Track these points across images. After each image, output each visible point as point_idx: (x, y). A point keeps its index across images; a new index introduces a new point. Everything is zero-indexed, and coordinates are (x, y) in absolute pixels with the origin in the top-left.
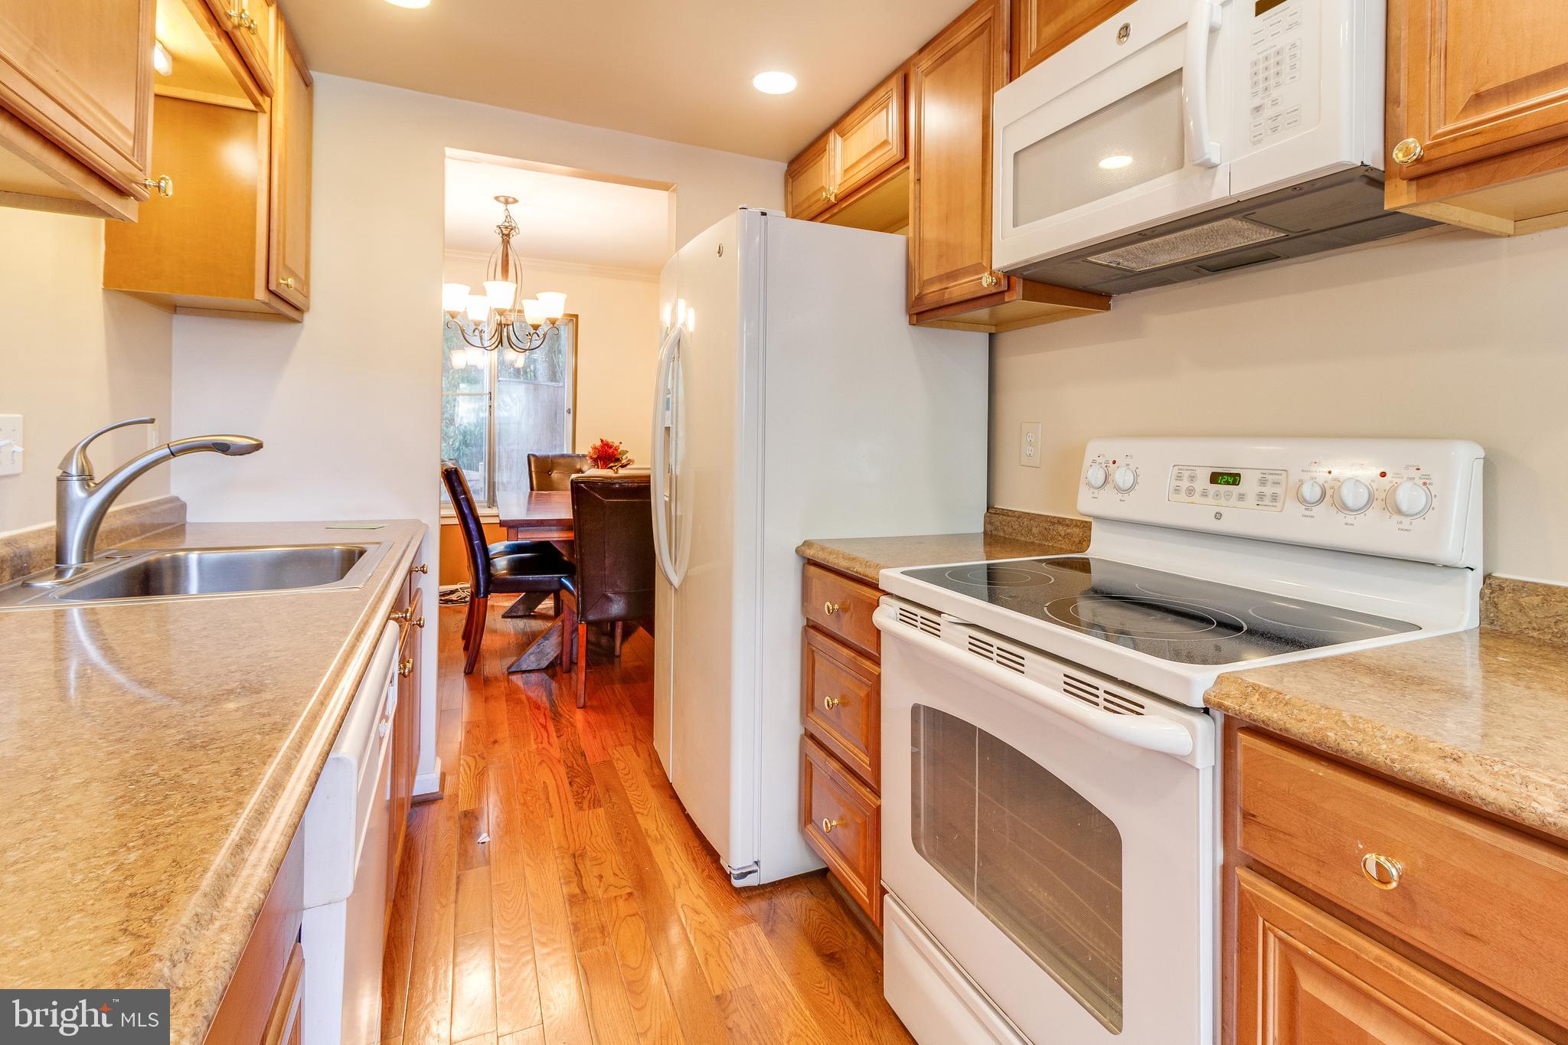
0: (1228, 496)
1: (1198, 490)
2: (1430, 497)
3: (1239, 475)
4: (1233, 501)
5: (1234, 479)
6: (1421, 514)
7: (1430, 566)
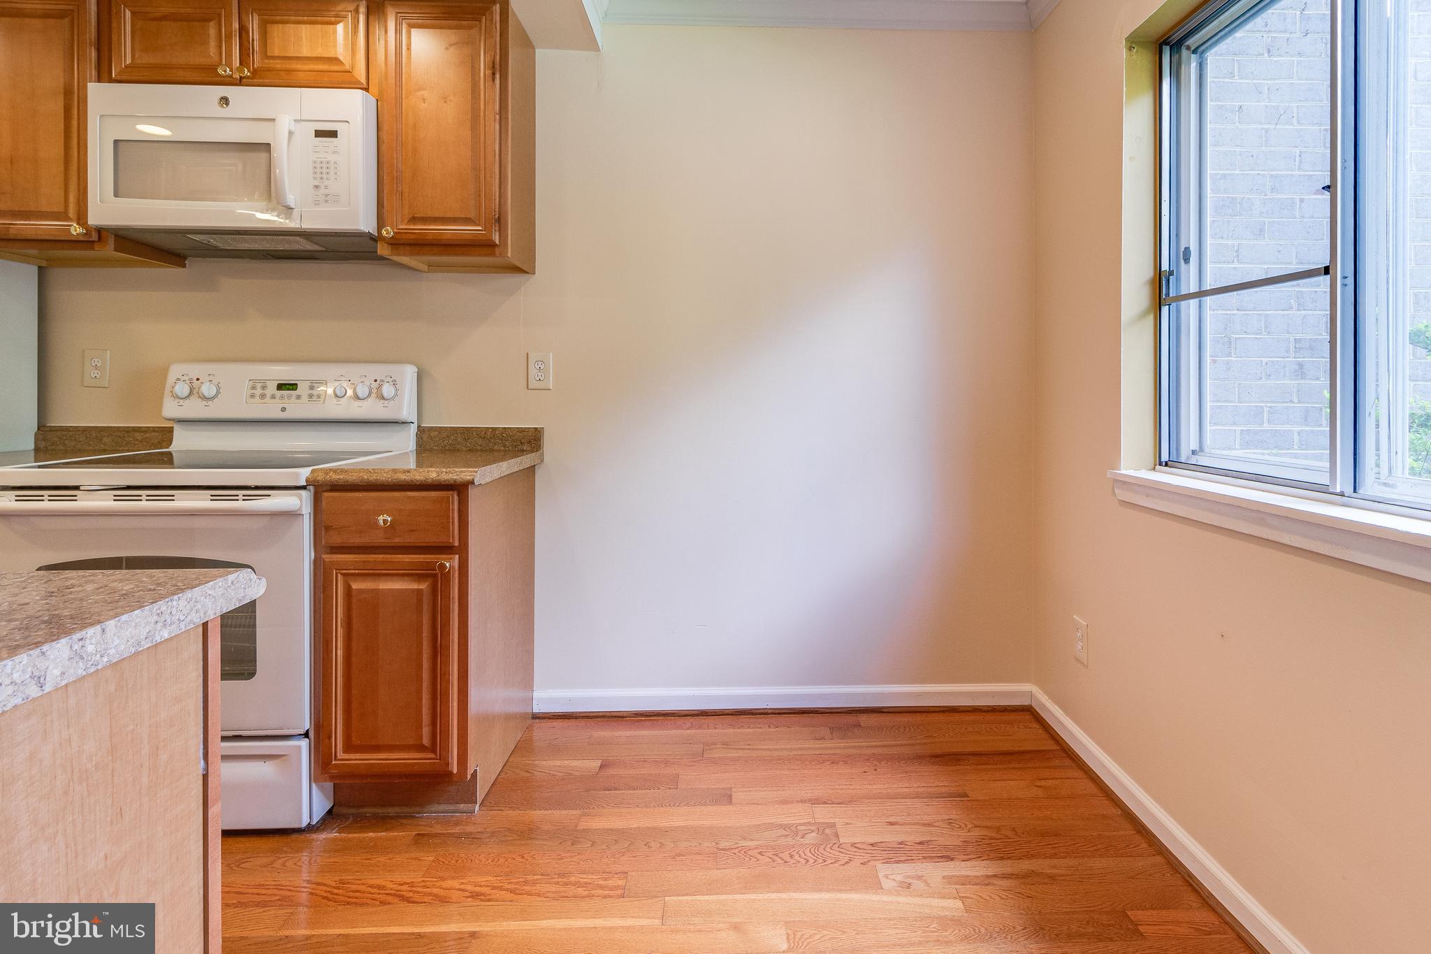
0: (289, 397)
1: (268, 396)
2: (397, 390)
3: (296, 384)
4: (293, 399)
5: (292, 386)
6: (393, 398)
7: (396, 424)
